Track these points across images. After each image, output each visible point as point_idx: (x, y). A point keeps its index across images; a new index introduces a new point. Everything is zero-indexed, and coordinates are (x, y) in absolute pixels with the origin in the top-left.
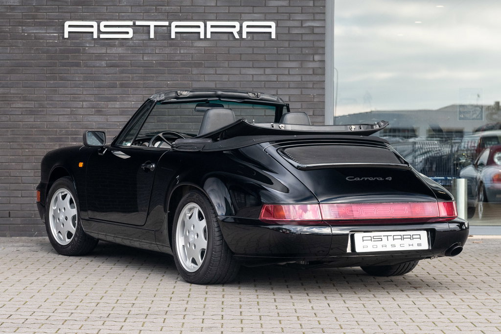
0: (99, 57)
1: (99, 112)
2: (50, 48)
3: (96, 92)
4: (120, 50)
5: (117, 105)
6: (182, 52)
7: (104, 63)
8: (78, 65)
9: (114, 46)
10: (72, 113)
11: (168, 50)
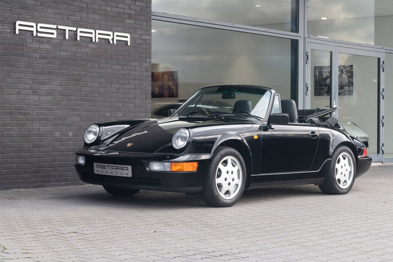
0: (35, 51)
1: (35, 93)
2: (5, 41)
3: (33, 77)
4: (47, 46)
5: (46, 87)
6: (82, 50)
7: (38, 55)
8: (22, 55)
9: (43, 43)
10: (18, 93)
11: (74, 49)
